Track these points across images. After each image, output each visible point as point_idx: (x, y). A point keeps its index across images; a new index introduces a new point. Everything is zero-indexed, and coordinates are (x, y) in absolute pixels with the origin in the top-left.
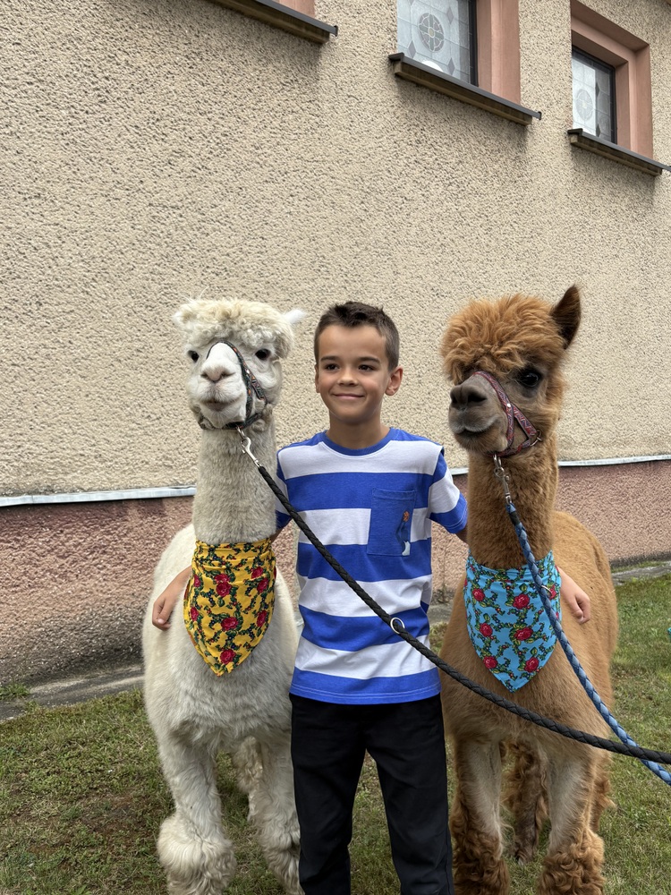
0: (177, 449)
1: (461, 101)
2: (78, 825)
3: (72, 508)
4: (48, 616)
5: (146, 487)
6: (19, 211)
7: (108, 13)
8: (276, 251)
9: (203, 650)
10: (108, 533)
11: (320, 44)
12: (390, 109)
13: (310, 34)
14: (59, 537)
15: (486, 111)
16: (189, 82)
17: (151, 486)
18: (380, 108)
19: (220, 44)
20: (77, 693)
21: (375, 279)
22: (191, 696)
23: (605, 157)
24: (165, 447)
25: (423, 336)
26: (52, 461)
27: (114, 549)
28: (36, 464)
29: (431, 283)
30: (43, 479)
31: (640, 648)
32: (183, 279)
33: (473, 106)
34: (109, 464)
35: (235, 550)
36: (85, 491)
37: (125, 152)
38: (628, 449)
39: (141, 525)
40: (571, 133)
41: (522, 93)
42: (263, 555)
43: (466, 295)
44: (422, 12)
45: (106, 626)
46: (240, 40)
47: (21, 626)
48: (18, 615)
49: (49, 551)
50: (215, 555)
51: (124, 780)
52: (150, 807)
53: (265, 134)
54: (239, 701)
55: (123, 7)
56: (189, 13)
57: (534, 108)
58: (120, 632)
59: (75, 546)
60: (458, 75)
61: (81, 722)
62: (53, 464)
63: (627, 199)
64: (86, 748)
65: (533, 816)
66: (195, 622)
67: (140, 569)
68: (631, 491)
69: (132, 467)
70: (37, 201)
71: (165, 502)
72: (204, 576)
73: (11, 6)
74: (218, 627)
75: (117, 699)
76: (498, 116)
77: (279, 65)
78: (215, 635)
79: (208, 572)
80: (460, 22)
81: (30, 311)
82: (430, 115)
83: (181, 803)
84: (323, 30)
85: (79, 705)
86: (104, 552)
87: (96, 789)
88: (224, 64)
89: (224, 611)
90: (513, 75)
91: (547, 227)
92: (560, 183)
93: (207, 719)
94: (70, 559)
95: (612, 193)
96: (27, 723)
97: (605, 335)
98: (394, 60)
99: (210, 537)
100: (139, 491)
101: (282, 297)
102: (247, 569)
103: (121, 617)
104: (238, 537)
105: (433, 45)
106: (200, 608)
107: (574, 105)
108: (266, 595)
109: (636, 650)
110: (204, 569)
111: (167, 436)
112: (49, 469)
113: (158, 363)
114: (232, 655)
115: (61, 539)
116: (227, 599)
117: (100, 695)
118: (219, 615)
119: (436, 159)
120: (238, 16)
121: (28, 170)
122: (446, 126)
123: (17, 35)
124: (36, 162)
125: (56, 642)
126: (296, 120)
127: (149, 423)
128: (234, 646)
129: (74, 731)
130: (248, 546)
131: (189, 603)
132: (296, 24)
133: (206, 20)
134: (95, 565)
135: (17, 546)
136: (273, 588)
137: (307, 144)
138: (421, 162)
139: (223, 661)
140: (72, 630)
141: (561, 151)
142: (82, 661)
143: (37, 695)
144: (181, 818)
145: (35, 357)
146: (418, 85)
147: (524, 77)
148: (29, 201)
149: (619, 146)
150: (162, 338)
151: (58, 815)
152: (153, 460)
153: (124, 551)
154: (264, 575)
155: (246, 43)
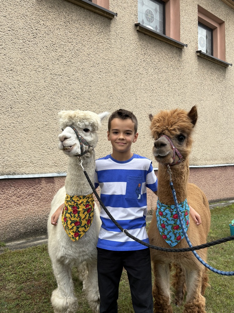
0: (59, 160)
1: (160, 40)
2: (23, 292)
3: (22, 180)
4: (13, 218)
5: (48, 173)
6: (5, 75)
7: (37, 7)
8: (95, 91)
9: (68, 232)
10: (35, 189)
11: (111, 19)
12: (135, 42)
13: (107, 15)
14: (17, 190)
15: (168, 44)
16: (65, 32)
17: (50, 173)
18: (131, 42)
19: (76, 19)
20: (23, 245)
21: (129, 101)
22: (65, 247)
23: (209, 61)
24: (55, 159)
25: (145, 121)
26: (15, 163)
27: (37, 195)
28: (10, 164)
29: (149, 103)
30: (12, 170)
31: (220, 231)
32: (62, 100)
33: (164, 42)
34: (35, 165)
35: (80, 198)
36: (27, 174)
37: (42, 55)
38: (216, 162)
39: (46, 186)
40: (197, 52)
41: (181, 38)
42: (89, 200)
43: (160, 107)
44: (146, 9)
45: (33, 222)
46: (83, 17)
47: (3, 221)
48: (2, 218)
49: (13, 195)
50: (73, 200)
51: (39, 276)
52: (48, 286)
53: (92, 50)
54: (81, 250)
55: (42, 5)
56: (65, 7)
57: (185, 43)
58: (38, 224)
59: (23, 193)
60: (159, 31)
61: (24, 256)
62: (15, 164)
63: (216, 75)
64: (25, 265)
65: (182, 290)
66: (65, 222)
67: (46, 202)
68: (217, 176)
69: (43, 166)
70: (11, 72)
71: (55, 179)
72: (68, 207)
73: (3, 4)
74: (73, 224)
75: (37, 248)
76: (172, 45)
77: (96, 26)
78: (72, 227)
79: (70, 206)
80: (160, 13)
81: (8, 110)
82: (149, 45)
83: (60, 285)
84: (112, 15)
85: (23, 249)
86: (33, 196)
87: (29, 279)
88: (77, 25)
89: (75, 219)
90: (178, 32)
91: (189, 84)
92: (194, 69)
93: (70, 256)
94: (21, 198)
95: (211, 73)
96: (5, 256)
97: (208, 122)
98: (137, 25)
99: (71, 193)
100: (46, 174)
101: (97, 107)
102: (84, 204)
103: (38, 218)
104: (80, 194)
105: (150, 20)
106: (67, 218)
107: (199, 42)
108: (90, 214)
109: (218, 232)
110: (69, 204)
111: (55, 155)
112: (14, 166)
113: (53, 129)
114: (78, 234)
115: (18, 191)
116: (76, 215)
117: (31, 246)
118: (74, 221)
119: (151, 60)
120: (83, 9)
121: (8, 61)
122: (154, 49)
123: (5, 14)
124: (11, 58)
125: (15, 227)
126: (102, 45)
127: (49, 151)
128: (79, 231)
129: (22, 259)
130: (84, 197)
131: (64, 216)
132: (103, 12)
133: (71, 10)
134: (30, 200)
135: (2, 193)
136: (93, 211)
137: (106, 54)
138: (146, 61)
139: (75, 236)
140: (21, 223)
141: (194, 58)
142: (24, 234)
143: (8, 246)
144: (60, 290)
145: (10, 127)
146: (145, 34)
147: (181, 32)
148: (8, 72)
149: (214, 57)
150: (54, 121)
151: (15, 288)
152: (51, 163)
153: (40, 196)
154: (90, 207)
155: (85, 18)
